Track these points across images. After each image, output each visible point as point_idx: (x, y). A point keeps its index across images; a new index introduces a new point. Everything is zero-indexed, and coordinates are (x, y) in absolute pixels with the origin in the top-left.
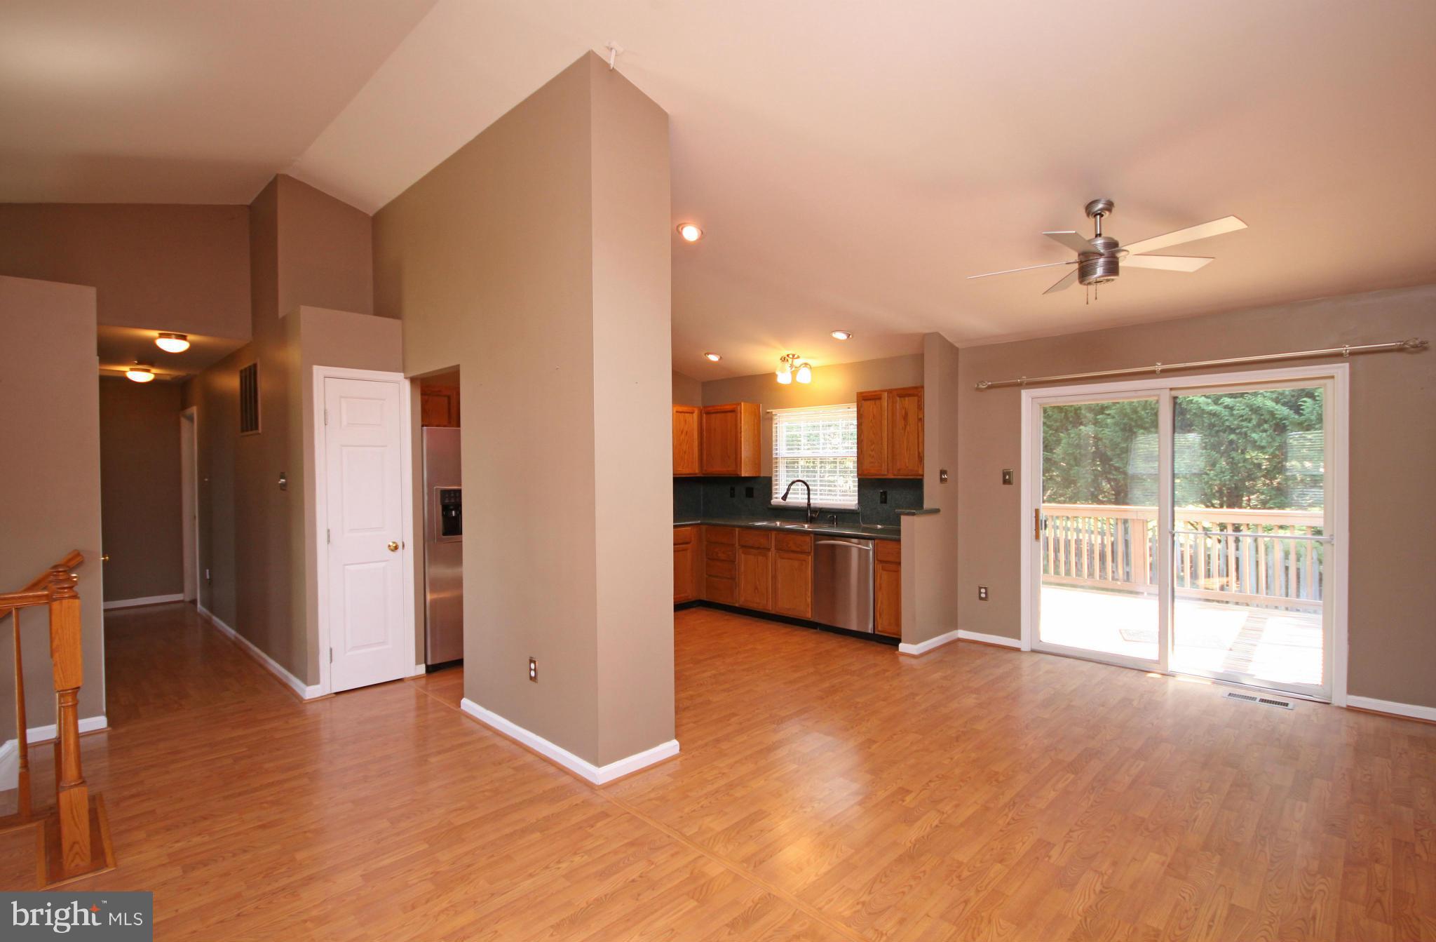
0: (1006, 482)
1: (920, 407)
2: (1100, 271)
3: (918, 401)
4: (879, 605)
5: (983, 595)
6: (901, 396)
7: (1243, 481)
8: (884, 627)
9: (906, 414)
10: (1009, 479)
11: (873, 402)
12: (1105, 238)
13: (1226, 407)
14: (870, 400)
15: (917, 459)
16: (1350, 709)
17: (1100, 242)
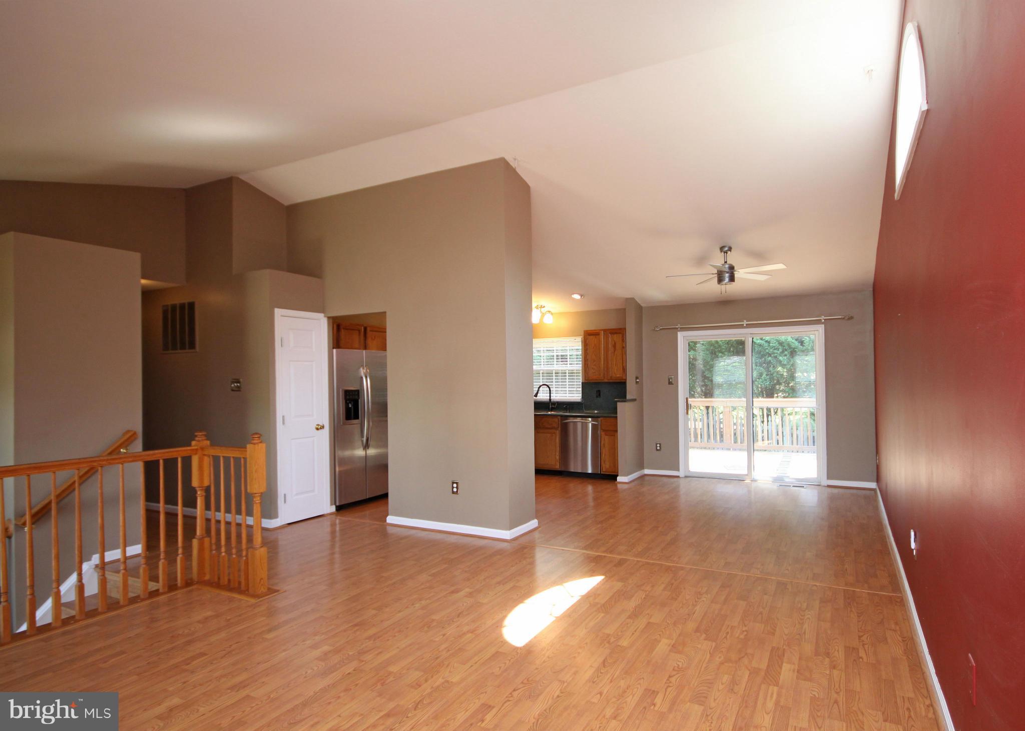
0: (670, 383)
1: (624, 340)
2: (727, 280)
3: (622, 337)
4: (603, 456)
5: (658, 448)
6: (611, 333)
7: (775, 385)
8: (606, 468)
9: (615, 344)
10: (672, 382)
11: (594, 337)
12: (728, 264)
13: (766, 341)
14: (593, 335)
15: (622, 369)
16: (829, 486)
17: (727, 266)
